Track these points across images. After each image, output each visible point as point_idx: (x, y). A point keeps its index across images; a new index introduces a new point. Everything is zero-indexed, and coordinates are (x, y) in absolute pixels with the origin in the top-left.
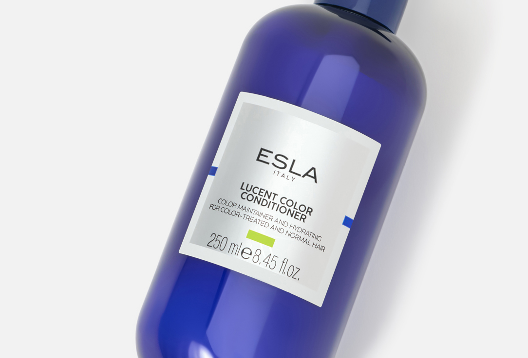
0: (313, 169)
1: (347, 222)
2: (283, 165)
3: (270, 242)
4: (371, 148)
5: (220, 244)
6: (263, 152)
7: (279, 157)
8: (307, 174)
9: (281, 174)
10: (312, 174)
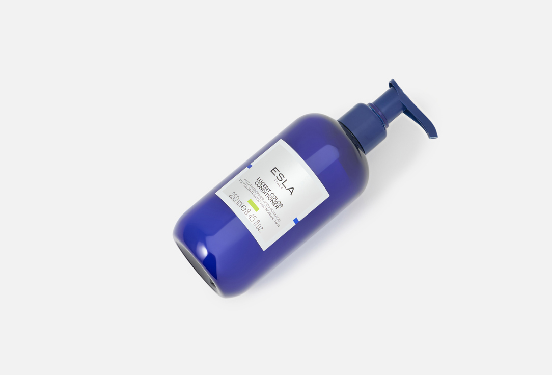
0: (293, 188)
1: (296, 220)
2: (281, 179)
3: (256, 209)
4: (324, 195)
5: (234, 198)
6: (275, 169)
7: (281, 175)
8: (289, 189)
9: (277, 183)
10: (291, 190)
